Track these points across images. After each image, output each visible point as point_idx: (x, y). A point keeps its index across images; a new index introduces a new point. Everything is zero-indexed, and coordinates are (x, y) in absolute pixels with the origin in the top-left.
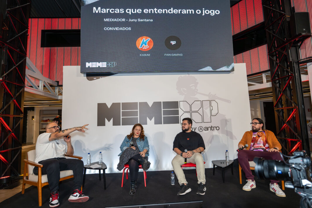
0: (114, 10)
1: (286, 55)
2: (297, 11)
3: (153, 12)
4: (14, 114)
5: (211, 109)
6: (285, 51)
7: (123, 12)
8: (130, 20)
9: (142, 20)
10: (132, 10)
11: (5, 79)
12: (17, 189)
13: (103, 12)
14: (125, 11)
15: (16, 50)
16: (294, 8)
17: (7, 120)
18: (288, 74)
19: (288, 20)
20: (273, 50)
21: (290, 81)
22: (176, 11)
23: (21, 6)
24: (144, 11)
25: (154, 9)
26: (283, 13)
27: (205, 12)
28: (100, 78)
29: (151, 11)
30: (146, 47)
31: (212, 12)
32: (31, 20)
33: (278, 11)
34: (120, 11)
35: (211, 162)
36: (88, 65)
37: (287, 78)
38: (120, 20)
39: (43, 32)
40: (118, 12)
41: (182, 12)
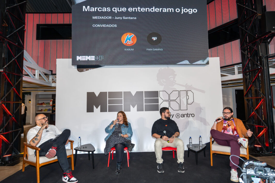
0: (101, 8)
1: (256, 50)
2: (268, 10)
3: (137, 11)
4: (14, 101)
5: (188, 98)
6: (255, 47)
7: (110, 10)
8: (116, 18)
9: (126, 18)
10: (118, 8)
11: (6, 70)
12: (18, 166)
13: (92, 10)
14: (111, 9)
15: (15, 44)
16: (265, 6)
17: (8, 106)
18: (258, 67)
19: (259, 18)
20: (245, 45)
21: (259, 74)
22: (157, 10)
23: (18, 4)
24: (129, 10)
25: (137, 8)
26: (255, 11)
27: (183, 11)
28: (89, 69)
29: (135, 10)
30: (130, 42)
31: (190, 11)
32: (28, 15)
33: (250, 9)
34: (107, 9)
35: (186, 146)
36: (78, 58)
37: (257, 71)
38: (107, 18)
39: (38, 26)
40: (106, 11)
41: (163, 11)
